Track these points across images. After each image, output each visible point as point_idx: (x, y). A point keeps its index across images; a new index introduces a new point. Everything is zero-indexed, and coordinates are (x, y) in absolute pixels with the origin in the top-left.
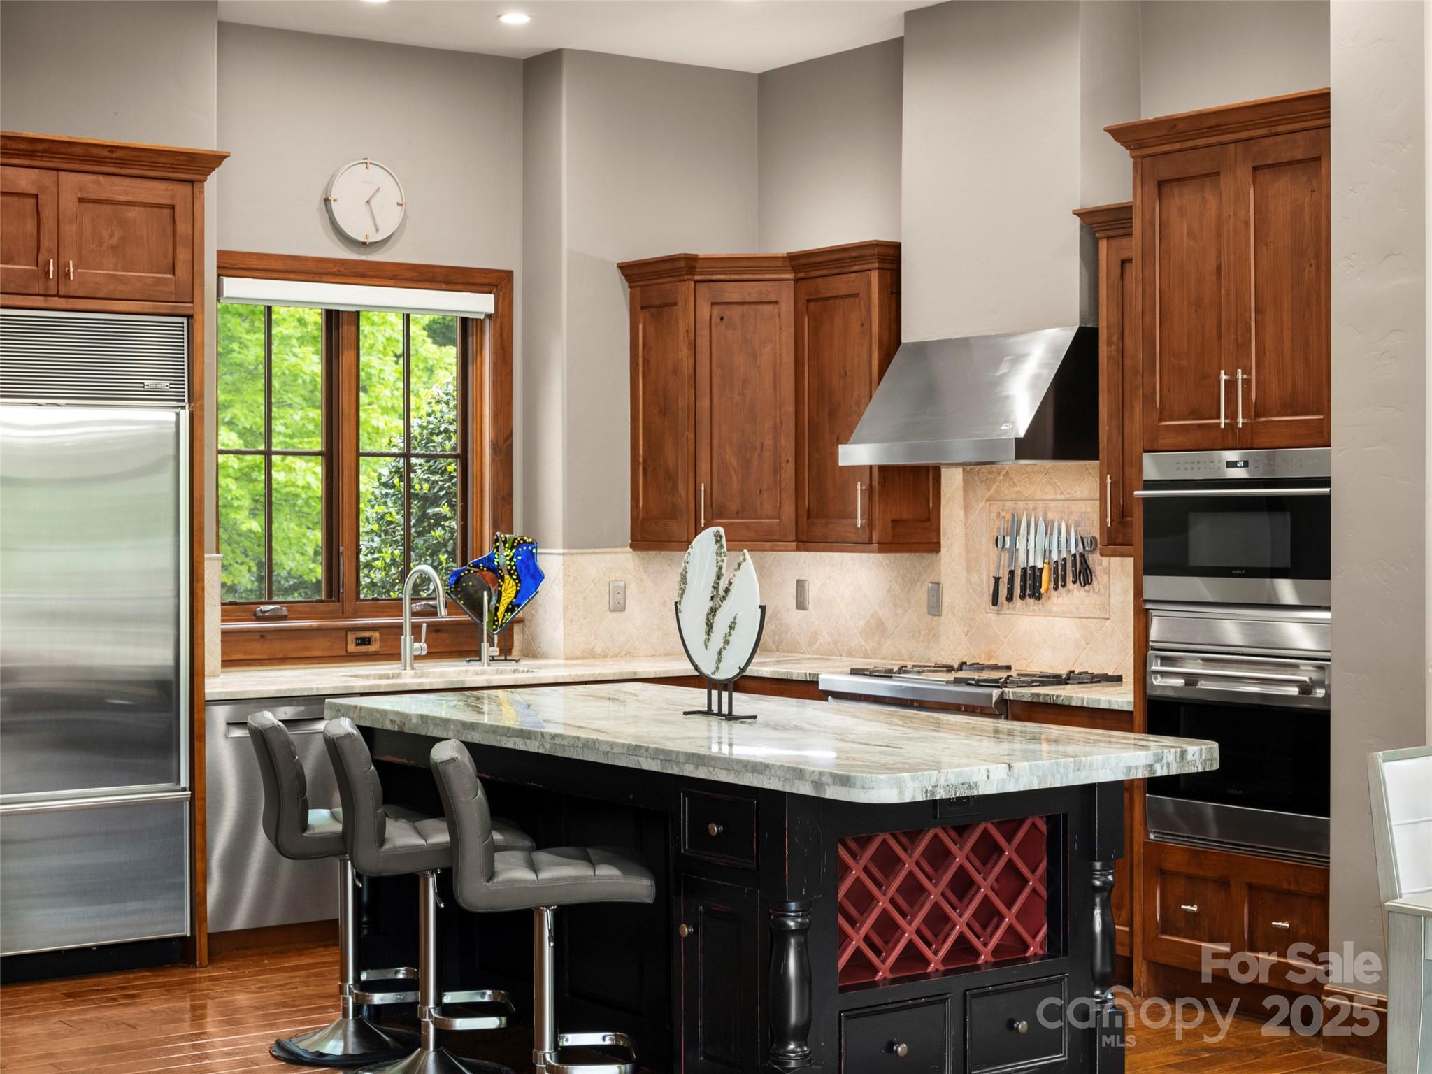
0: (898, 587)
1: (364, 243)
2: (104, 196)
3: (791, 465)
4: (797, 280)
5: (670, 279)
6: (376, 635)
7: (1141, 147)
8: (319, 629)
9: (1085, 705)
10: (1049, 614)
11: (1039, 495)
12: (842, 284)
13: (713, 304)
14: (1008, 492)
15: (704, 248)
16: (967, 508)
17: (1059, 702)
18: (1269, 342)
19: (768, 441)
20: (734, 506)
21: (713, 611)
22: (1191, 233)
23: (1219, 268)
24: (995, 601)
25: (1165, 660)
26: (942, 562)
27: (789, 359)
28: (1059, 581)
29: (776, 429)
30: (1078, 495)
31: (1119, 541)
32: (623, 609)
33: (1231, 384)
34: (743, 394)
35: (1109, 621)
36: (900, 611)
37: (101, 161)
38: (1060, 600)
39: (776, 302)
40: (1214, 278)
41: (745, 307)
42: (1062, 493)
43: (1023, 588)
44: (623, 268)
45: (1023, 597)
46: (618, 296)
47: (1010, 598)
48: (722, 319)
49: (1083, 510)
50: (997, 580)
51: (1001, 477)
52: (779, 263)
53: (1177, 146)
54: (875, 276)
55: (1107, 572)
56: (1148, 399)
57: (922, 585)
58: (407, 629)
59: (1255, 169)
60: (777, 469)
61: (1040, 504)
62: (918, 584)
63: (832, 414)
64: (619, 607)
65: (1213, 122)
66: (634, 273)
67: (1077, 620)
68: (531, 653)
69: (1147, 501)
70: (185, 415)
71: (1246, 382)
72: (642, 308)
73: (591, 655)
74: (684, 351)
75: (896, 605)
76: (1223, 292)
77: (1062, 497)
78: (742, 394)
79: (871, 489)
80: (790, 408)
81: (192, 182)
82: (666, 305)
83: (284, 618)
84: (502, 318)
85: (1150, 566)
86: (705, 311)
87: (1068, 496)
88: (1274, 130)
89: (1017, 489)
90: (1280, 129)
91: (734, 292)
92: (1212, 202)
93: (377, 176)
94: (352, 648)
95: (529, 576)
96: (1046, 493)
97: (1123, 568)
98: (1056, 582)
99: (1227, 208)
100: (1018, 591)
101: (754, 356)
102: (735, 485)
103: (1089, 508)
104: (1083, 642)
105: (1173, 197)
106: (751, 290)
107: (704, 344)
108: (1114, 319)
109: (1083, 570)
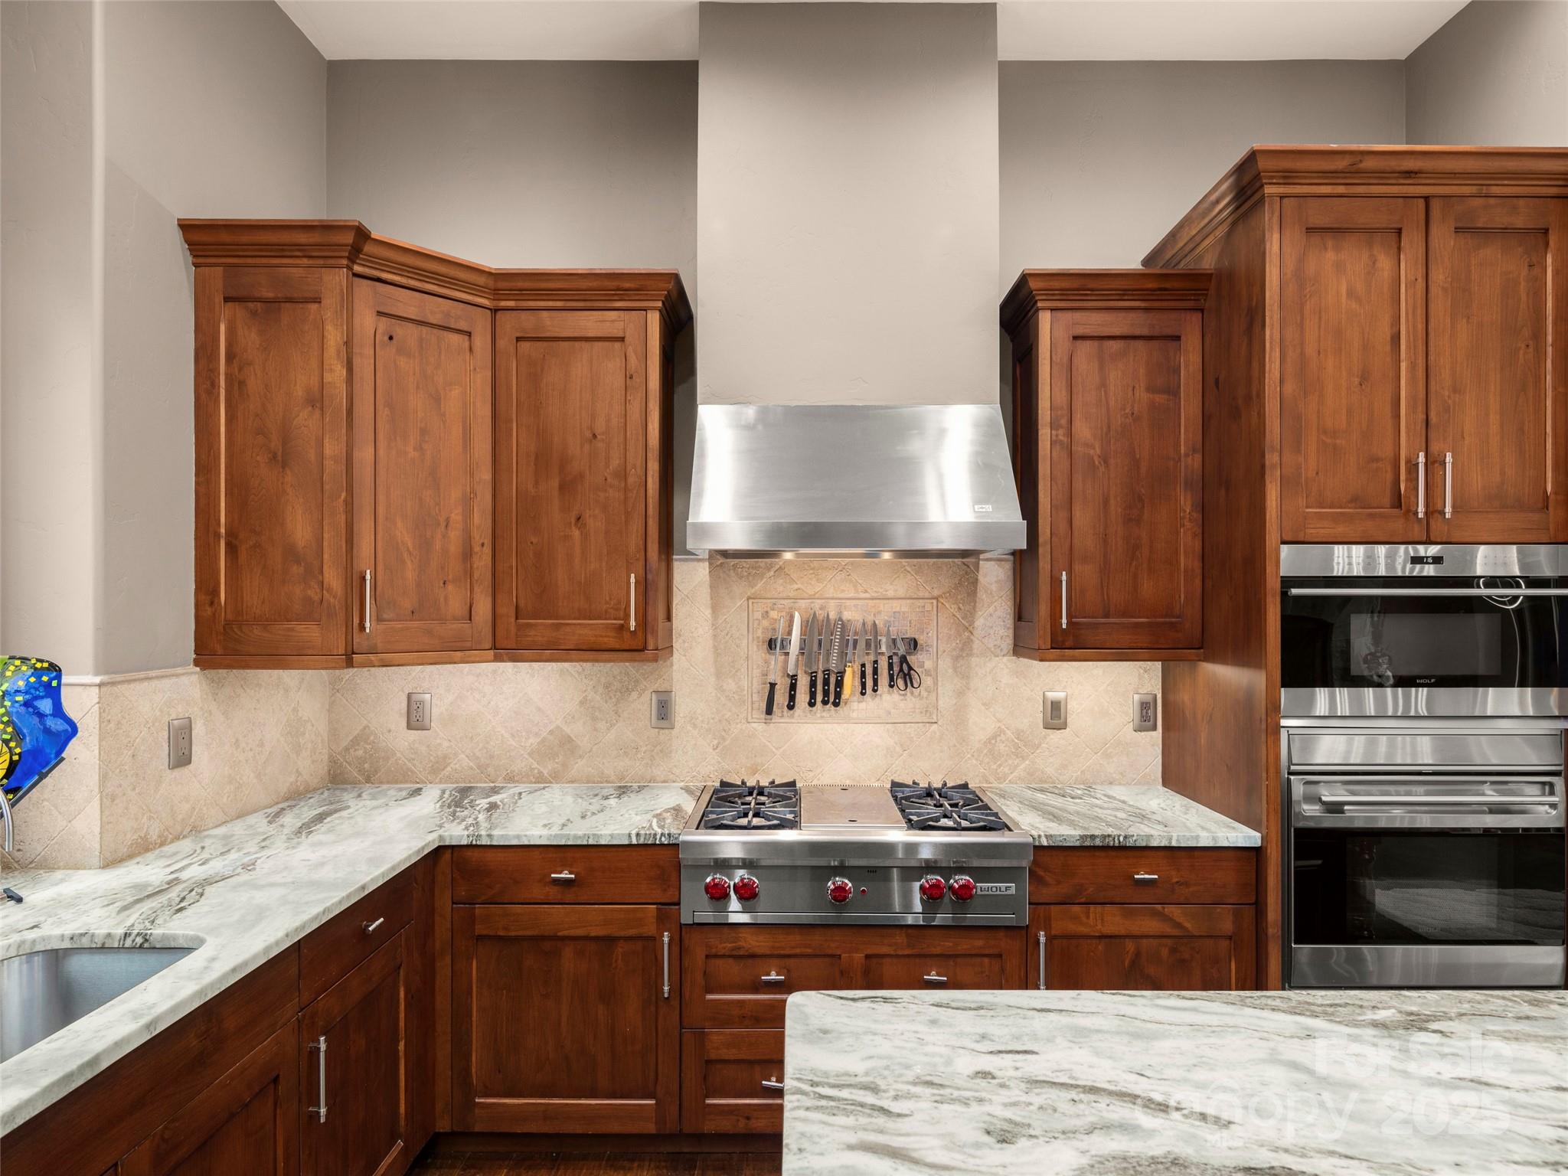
0: (598, 698)
3: (487, 550)
4: (496, 310)
5: (305, 261)
10: (849, 720)
11: (830, 592)
12: (589, 323)
13: (380, 313)
14: (779, 587)
16: (715, 608)
19: (456, 516)
20: (407, 603)
22: (1351, 293)
24: (769, 711)
26: (675, 668)
27: (484, 411)
28: (868, 683)
29: (468, 501)
30: (890, 593)
31: (1067, 644)
32: (188, 761)
34: (421, 449)
35: (935, 725)
36: (602, 725)
38: (863, 705)
39: (467, 332)
41: (425, 329)
42: (866, 592)
43: (813, 695)
44: (188, 228)
45: (812, 704)
47: (791, 706)
48: (391, 338)
49: (898, 609)
50: (769, 686)
51: (772, 573)
52: (481, 280)
53: (1341, 190)
54: (655, 316)
55: (934, 673)
57: (640, 695)
60: (468, 555)
61: (832, 603)
62: (634, 695)
64: (181, 758)
67: (889, 726)
72: (227, 300)
75: (594, 719)
77: (867, 595)
78: (419, 448)
79: (645, 582)
82: (290, 300)
86: (366, 322)
87: (875, 595)
89: (796, 587)
91: (408, 304)
92: (1385, 262)
96: (843, 591)
97: (955, 669)
98: (864, 685)
99: (1409, 267)
100: (802, 696)
101: (437, 399)
102: (410, 574)
103: (903, 607)
104: (898, 749)
105: (1326, 249)
106: (435, 309)
107: (363, 366)
108: (1062, 398)
109: (903, 673)
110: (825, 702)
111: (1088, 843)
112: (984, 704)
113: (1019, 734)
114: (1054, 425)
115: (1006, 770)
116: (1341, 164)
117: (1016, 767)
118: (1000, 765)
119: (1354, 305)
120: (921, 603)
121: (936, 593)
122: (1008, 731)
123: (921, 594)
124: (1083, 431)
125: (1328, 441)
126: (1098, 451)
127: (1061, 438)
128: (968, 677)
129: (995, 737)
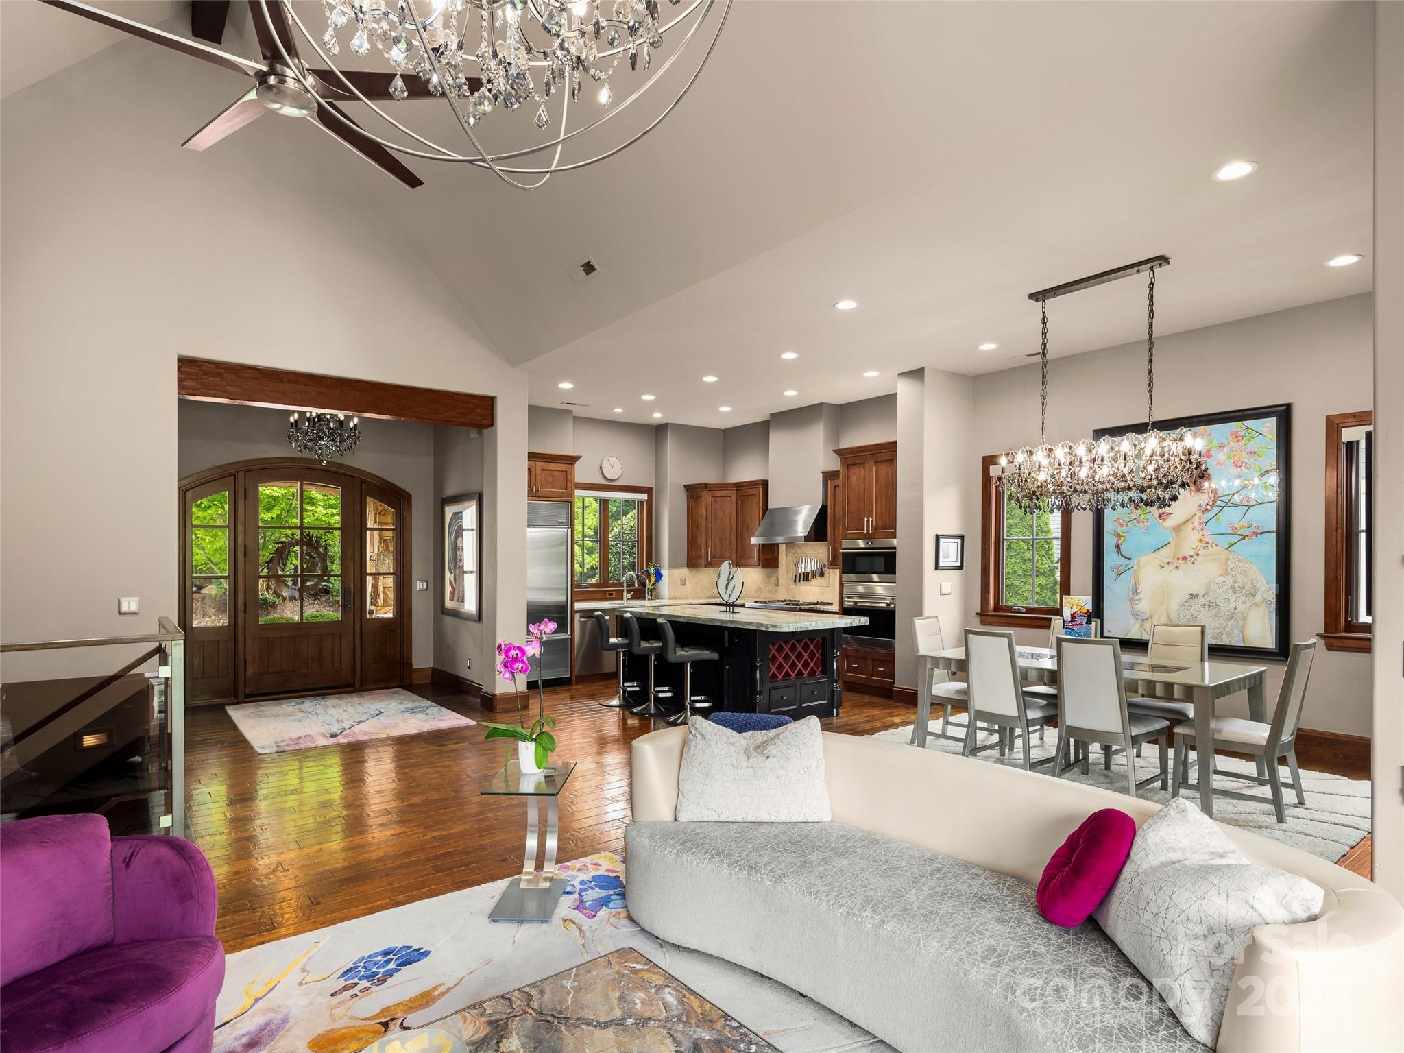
0: (766, 578)
1: (611, 480)
2: (548, 468)
3: (735, 543)
4: (737, 490)
5: (699, 490)
6: (614, 593)
7: (842, 455)
8: (599, 591)
9: (825, 610)
10: (811, 585)
11: (809, 552)
12: (750, 492)
13: (712, 497)
14: (800, 551)
15: (709, 482)
16: (786, 556)
18: (878, 510)
19: (728, 536)
20: (718, 555)
21: (728, 584)
22: (856, 479)
23: (865, 489)
24: (795, 582)
25: (848, 597)
26: (779, 571)
27: (734, 512)
28: (814, 576)
29: (730, 533)
30: (821, 552)
31: (834, 565)
32: (685, 585)
33: (868, 521)
35: (831, 587)
36: (766, 585)
37: (547, 459)
38: (815, 582)
39: (730, 497)
40: (863, 492)
41: (722, 498)
43: (804, 579)
44: (684, 486)
45: (803, 581)
46: (683, 496)
47: (799, 581)
48: (714, 502)
49: (823, 556)
50: (796, 576)
51: (799, 547)
52: (732, 485)
53: (853, 455)
54: (761, 489)
55: (829, 573)
56: (844, 525)
57: (773, 578)
58: (625, 591)
59: (875, 462)
60: (730, 544)
61: (809, 554)
63: (748, 528)
64: (683, 584)
65: (863, 449)
66: (689, 488)
67: (820, 587)
68: (657, 597)
69: (843, 553)
70: (570, 530)
71: (872, 521)
72: (691, 498)
73: (675, 598)
74: (704, 511)
75: (765, 583)
76: (865, 496)
77: (815, 552)
78: (721, 523)
79: (759, 550)
80: (735, 527)
81: (571, 464)
82: (698, 497)
83: (588, 588)
84: (649, 501)
85: (844, 571)
86: (710, 499)
87: (818, 552)
88: (881, 451)
89: (803, 550)
90: (883, 451)
91: (718, 494)
92: (863, 472)
93: (614, 460)
94: (607, 596)
95: (659, 575)
96: (811, 551)
99: (867, 472)
100: (802, 579)
101: (724, 512)
102: (718, 549)
104: (821, 593)
105: (852, 469)
106: (723, 493)
107: (709, 508)
108: (833, 502)
109: (821, 573)
110: (806, 581)
114: (831, 509)
116: (849, 450)
125: (851, 515)
127: (832, 512)
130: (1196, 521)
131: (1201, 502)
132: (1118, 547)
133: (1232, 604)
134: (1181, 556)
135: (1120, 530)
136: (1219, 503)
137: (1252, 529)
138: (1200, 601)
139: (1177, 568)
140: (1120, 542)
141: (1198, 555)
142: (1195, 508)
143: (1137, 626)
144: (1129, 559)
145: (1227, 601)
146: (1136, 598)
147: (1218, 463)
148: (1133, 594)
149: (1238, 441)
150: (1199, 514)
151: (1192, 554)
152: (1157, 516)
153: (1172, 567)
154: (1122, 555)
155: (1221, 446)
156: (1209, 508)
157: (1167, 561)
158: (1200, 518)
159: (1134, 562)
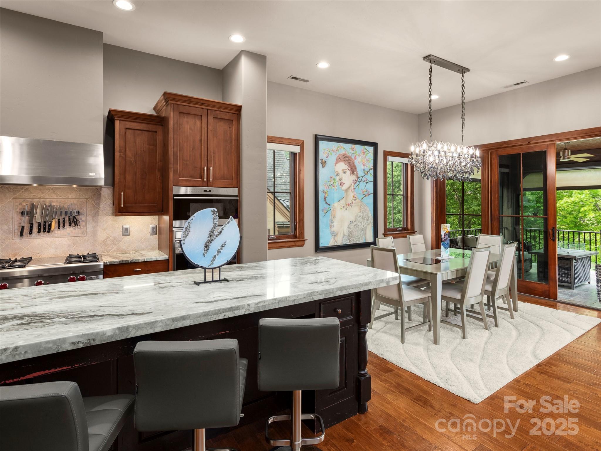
7: (174, 101)
9: (145, 261)
10: (53, 237)
11: (47, 196)
17: (133, 261)
23: (201, 140)
24: (22, 235)
30: (70, 197)
31: (124, 211)
33: (208, 170)
35: (86, 237)
38: (59, 232)
40: (199, 142)
42: (61, 197)
43: (39, 229)
45: (39, 232)
47: (31, 233)
50: (22, 227)
51: (22, 190)
53: (187, 104)
61: (48, 200)
67: (69, 238)
69: (175, 199)
71: (212, 171)
76: (202, 146)
77: (61, 198)
87: (64, 198)
88: (220, 110)
89: (33, 194)
90: (222, 110)
96: (52, 196)
97: (93, 220)
98: (59, 226)
99: (204, 125)
100: (35, 230)
103: (75, 201)
104: (72, 245)
105: (184, 118)
109: (74, 221)
110: (44, 231)
111: (121, 263)
112: (103, 230)
113: (115, 238)
114: (120, 152)
115: (110, 249)
116: (187, 99)
117: (113, 248)
118: (108, 247)
119: (191, 131)
120: (81, 200)
121: (86, 197)
122: (111, 238)
123: (81, 198)
124: (129, 153)
125: (185, 162)
126: (133, 160)
127: (122, 155)
128: (97, 222)
129: (106, 239)
130: (352, 187)
131: (354, 179)
132: (325, 198)
133: (363, 225)
134: (347, 204)
135: (326, 190)
136: (359, 180)
137: (367, 192)
138: (353, 224)
139: (346, 209)
140: (326, 196)
141: (353, 203)
142: (352, 182)
143: (333, 239)
144: (330, 205)
145: (361, 223)
146: (332, 225)
147: (358, 163)
148: (331, 223)
149: (364, 154)
150: (353, 184)
151: (351, 203)
152: (340, 184)
153: (344, 209)
154: (327, 203)
155: (359, 155)
156: (356, 182)
157: (343, 206)
158: (353, 186)
159: (331, 206)
